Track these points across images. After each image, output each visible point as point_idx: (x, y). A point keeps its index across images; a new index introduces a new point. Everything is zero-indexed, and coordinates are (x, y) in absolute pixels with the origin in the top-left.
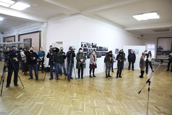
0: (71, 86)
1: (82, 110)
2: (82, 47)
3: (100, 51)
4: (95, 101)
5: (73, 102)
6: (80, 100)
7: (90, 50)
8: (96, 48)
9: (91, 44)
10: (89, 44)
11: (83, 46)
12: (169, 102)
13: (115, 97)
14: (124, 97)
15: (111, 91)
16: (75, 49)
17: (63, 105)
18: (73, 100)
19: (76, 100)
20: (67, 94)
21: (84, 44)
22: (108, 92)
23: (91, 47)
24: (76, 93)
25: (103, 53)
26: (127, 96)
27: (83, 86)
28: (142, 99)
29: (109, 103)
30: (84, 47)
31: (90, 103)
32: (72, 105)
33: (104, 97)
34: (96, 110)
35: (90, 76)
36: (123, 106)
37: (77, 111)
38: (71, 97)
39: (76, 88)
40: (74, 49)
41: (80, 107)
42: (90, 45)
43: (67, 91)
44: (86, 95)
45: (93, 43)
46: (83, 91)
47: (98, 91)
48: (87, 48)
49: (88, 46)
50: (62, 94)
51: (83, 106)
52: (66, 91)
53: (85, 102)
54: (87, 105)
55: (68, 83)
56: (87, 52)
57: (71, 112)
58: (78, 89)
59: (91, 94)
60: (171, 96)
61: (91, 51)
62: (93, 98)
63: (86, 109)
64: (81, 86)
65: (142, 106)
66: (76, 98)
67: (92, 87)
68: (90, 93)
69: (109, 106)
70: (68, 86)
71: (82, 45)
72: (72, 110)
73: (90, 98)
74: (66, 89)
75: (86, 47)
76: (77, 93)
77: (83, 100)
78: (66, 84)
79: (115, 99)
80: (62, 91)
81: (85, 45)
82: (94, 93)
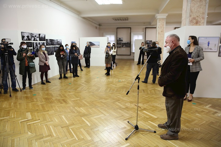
0: (15, 103)
1: (51, 135)
2: (24, 39)
3: (52, 46)
4: (63, 116)
5: (29, 127)
6: (39, 121)
7: (37, 45)
8: (45, 42)
9: (38, 36)
10: (34, 36)
11: (26, 38)
12: (144, 96)
13: (88, 105)
14: (98, 102)
15: (80, 98)
16: (12, 44)
17: (13, 138)
18: (28, 124)
19: (33, 122)
20: (14, 118)
21: (26, 35)
22: (77, 100)
23: (38, 39)
24: (29, 113)
25: (55, 48)
26: (102, 100)
27: (36, 99)
28: (119, 100)
29: (84, 115)
30: (26, 40)
31: (57, 121)
32: (29, 133)
33: (74, 108)
34: (70, 129)
35: (43, 83)
36: (103, 113)
37: (42, 140)
38: (22, 121)
39: (26, 104)
40: (10, 44)
41: (45, 132)
42: (36, 38)
43: (11, 112)
44: (47, 111)
45: (40, 35)
46: (40, 107)
47: (63, 102)
48: (32, 42)
49: (33, 39)
50: (3, 120)
51: (49, 129)
52: (9, 113)
53: (50, 122)
54: (55, 126)
55: (8, 100)
56: (32, 48)
57: (33, 145)
58: (30, 105)
59: (54, 108)
60: (143, 90)
61: (39, 46)
62: (58, 113)
63: (56, 133)
64: (32, 100)
65: (123, 108)
66: (32, 120)
67: (52, 98)
68: (52, 106)
69: (85, 119)
70: (10, 105)
71: (23, 37)
72: (33, 141)
73: (55, 114)
74: (8, 110)
75: (30, 40)
76: (32, 112)
77: (45, 119)
78: (6, 102)
79: (90, 107)
80: (1, 116)
81: (28, 37)
82: (58, 106)
